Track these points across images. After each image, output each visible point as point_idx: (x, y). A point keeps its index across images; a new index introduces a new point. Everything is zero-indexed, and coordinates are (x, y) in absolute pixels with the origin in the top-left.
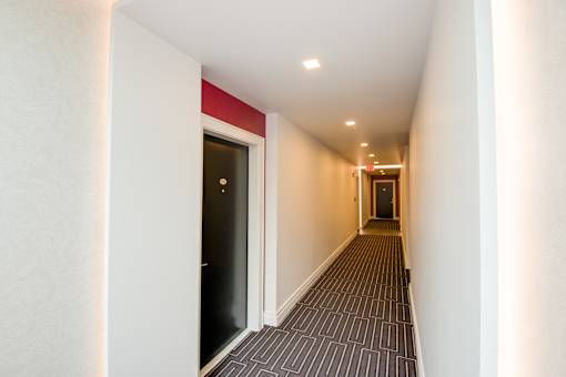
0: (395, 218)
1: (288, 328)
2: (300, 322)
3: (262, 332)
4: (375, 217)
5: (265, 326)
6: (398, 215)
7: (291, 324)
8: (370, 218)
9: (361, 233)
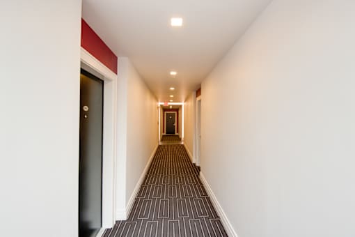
0: (176, 134)
1: (135, 219)
2: (142, 211)
3: (115, 227)
4: (165, 134)
5: (117, 222)
6: (178, 132)
7: (137, 214)
8: (163, 134)
9: (160, 144)
